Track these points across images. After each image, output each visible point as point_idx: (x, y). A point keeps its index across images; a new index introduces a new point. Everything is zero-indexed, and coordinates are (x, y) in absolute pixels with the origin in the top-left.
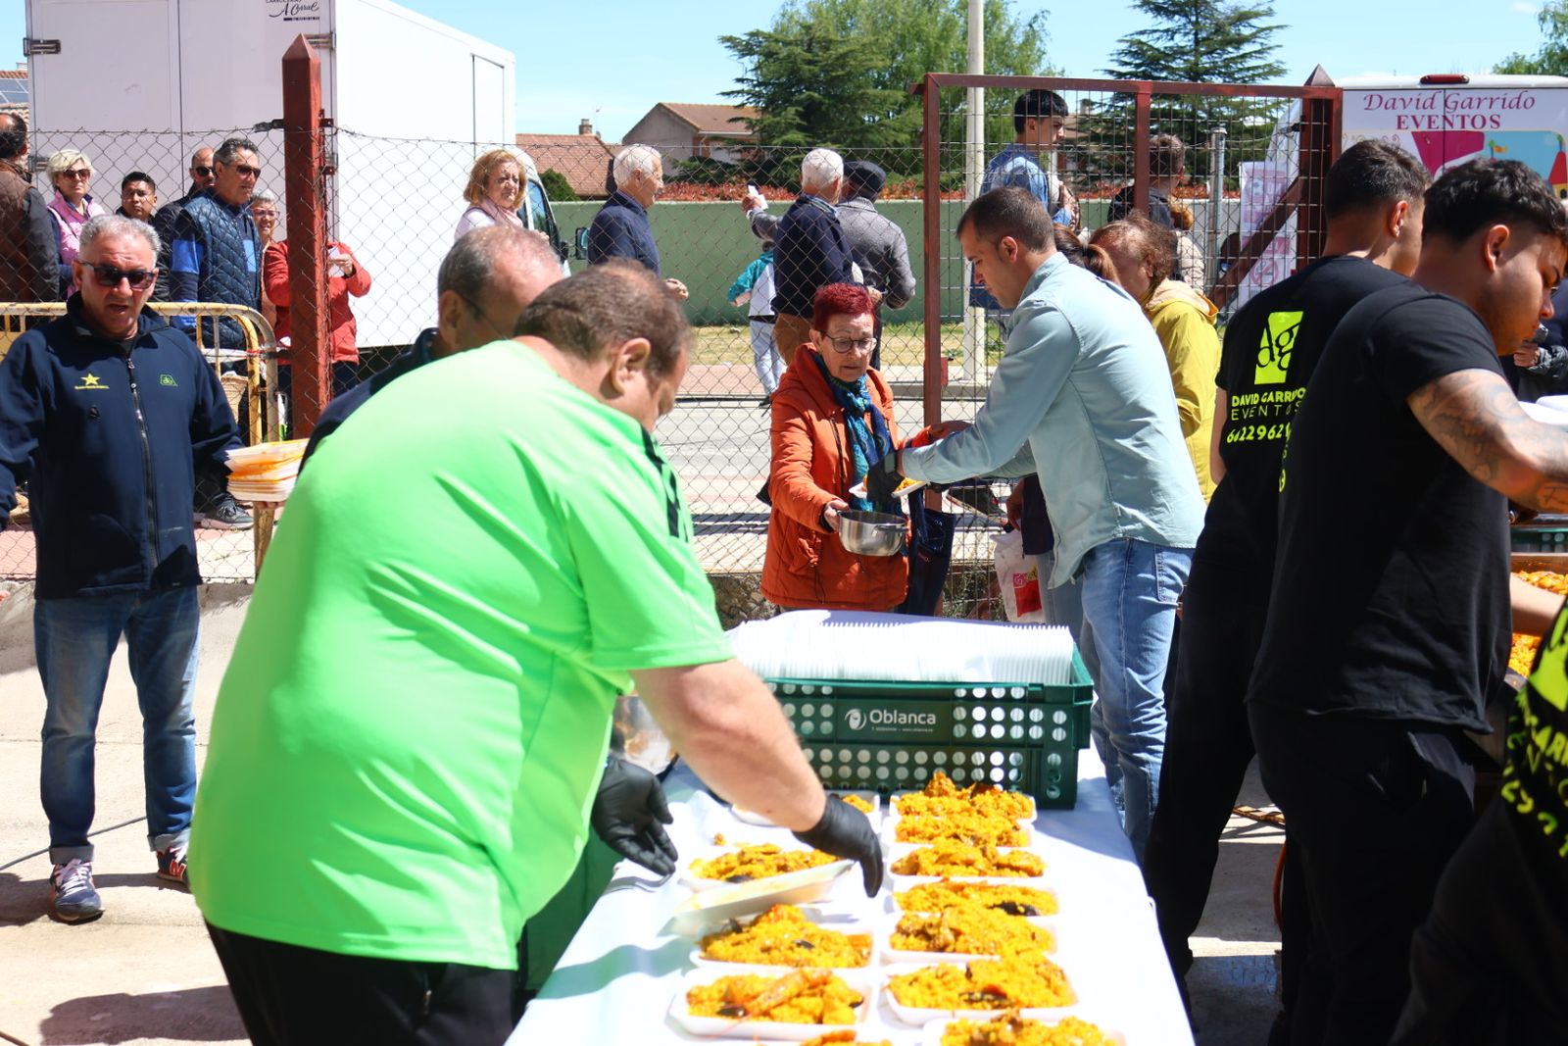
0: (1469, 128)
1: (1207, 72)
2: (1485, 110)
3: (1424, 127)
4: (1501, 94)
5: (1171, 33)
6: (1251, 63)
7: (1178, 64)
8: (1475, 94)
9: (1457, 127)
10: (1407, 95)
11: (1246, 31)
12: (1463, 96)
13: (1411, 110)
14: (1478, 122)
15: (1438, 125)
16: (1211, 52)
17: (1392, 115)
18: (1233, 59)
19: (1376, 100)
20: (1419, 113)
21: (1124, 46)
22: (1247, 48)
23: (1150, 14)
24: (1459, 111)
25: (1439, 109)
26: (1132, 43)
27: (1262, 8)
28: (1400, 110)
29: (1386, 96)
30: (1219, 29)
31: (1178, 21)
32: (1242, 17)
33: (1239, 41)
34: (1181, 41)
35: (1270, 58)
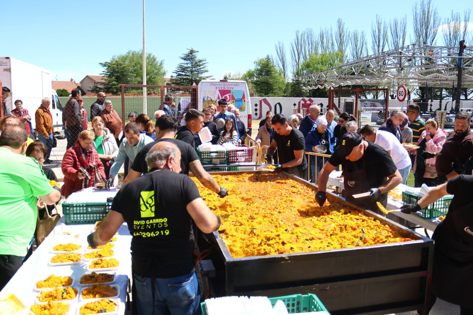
0: (228, 89)
1: (194, 71)
2: (231, 86)
3: (220, 89)
4: (233, 83)
5: (187, 64)
6: (202, 70)
7: (189, 69)
8: (229, 83)
9: (226, 89)
10: (217, 83)
11: (201, 64)
12: (227, 83)
13: (218, 86)
14: (230, 89)
15: (223, 89)
16: (195, 67)
17: (215, 87)
18: (199, 69)
19: (212, 84)
20: (220, 86)
21: (179, 66)
22: (201, 67)
23: (183, 60)
24: (227, 86)
25: (223, 86)
26: (180, 65)
27: (204, 60)
28: (216, 86)
29: (214, 83)
30: (196, 63)
31: (188, 62)
32: (200, 61)
33: (200, 66)
34: (190, 65)
35: (206, 69)
